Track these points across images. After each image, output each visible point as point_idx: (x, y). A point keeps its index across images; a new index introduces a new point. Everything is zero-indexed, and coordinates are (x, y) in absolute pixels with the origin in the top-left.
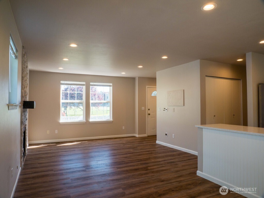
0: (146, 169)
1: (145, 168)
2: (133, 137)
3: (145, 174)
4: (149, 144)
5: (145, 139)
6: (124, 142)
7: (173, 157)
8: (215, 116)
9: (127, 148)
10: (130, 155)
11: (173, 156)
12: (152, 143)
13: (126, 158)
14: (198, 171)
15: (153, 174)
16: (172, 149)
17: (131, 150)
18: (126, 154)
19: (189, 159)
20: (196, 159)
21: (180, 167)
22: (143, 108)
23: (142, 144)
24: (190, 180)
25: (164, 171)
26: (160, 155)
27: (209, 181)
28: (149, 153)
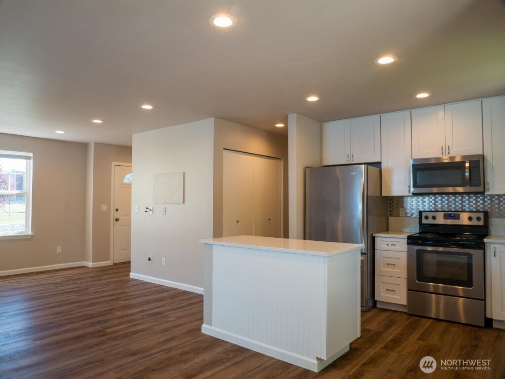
0: (102, 333)
1: (99, 331)
2: (81, 269)
3: (97, 345)
4: (114, 280)
5: (107, 270)
6: (59, 281)
7: (160, 303)
8: (238, 221)
9: (64, 293)
10: (69, 306)
11: (160, 301)
12: (121, 278)
13: (58, 315)
14: (204, 326)
15: (114, 343)
16: (160, 288)
17: (74, 297)
18: (60, 306)
19: (191, 304)
20: (201, 304)
21: (172, 321)
22: (104, 207)
23: (98, 282)
24: (188, 343)
25: (139, 334)
26: (135, 301)
27: (223, 341)
28: (112, 300)
